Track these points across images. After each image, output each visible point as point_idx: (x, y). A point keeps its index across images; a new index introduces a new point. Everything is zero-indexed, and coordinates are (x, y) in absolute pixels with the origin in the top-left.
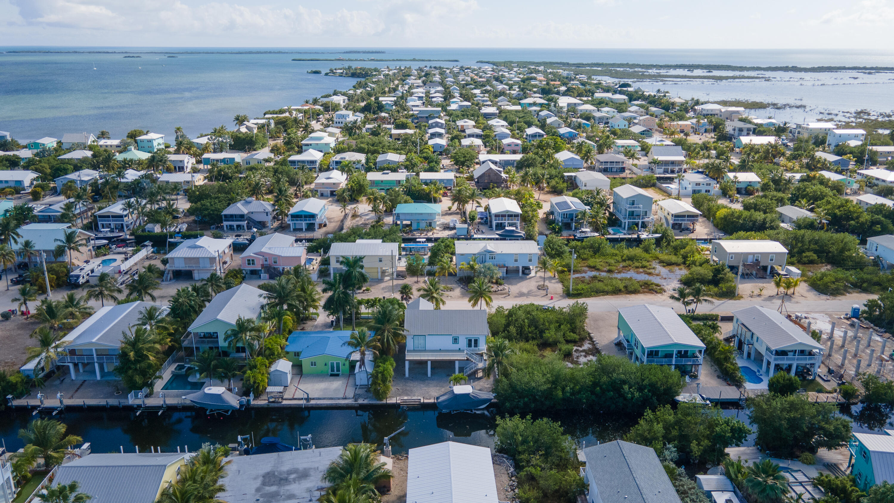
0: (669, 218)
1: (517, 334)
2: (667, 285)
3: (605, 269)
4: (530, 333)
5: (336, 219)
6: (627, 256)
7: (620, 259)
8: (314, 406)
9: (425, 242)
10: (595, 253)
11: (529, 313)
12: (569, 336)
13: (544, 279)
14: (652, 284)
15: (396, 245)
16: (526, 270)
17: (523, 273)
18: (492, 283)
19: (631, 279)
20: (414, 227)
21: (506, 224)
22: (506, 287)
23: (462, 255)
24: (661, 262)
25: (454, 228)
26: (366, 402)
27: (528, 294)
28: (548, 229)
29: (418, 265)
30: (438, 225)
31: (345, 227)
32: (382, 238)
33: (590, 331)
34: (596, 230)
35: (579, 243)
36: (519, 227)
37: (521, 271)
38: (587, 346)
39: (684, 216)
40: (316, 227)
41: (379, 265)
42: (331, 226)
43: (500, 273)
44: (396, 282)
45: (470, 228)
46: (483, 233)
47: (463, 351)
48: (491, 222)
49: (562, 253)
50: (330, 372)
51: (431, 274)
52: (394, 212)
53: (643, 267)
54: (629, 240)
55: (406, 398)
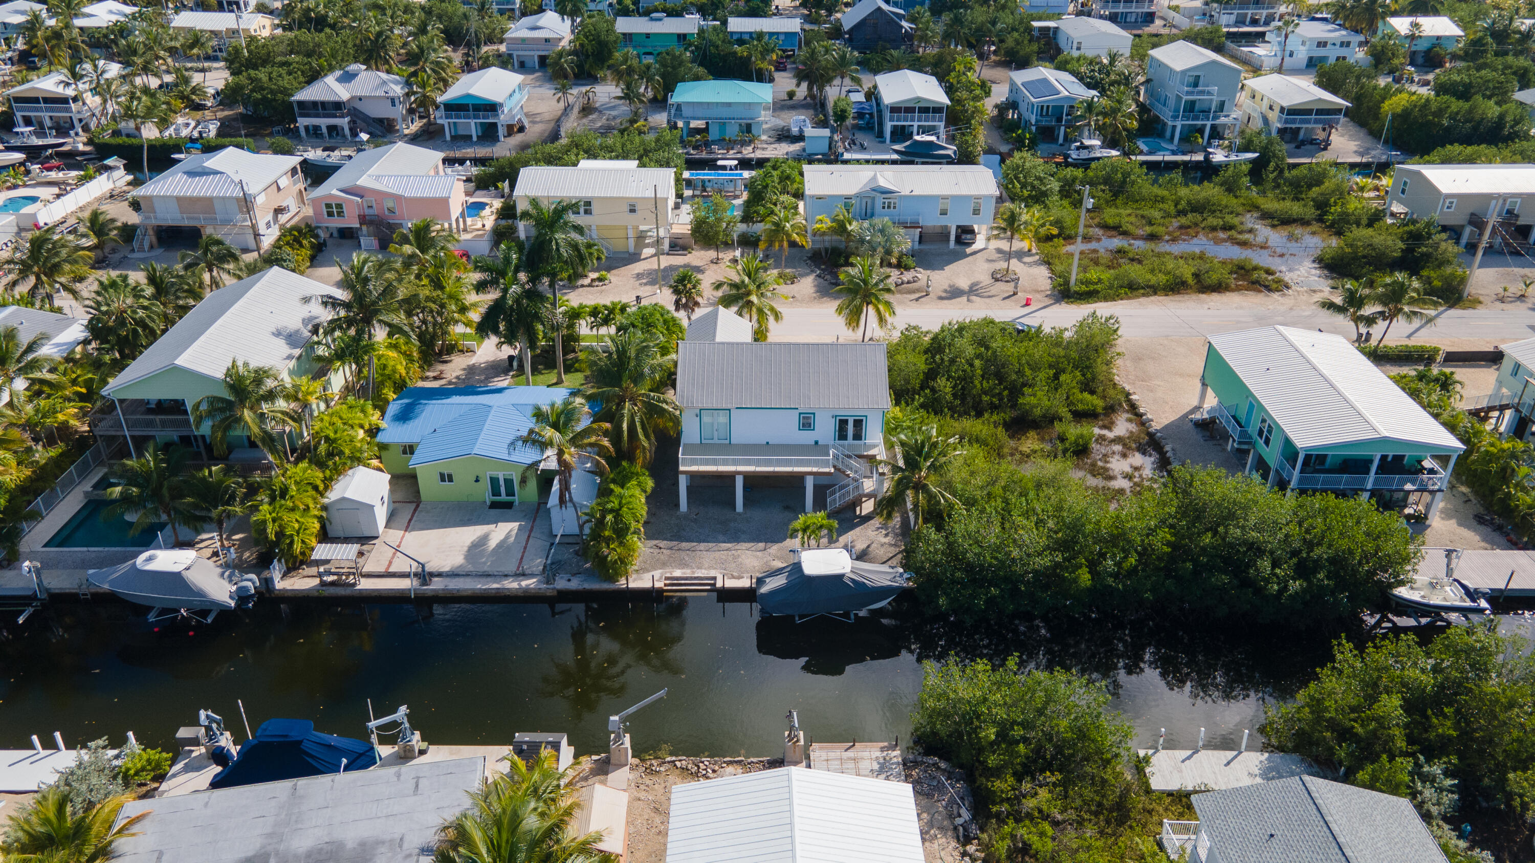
0: (1273, 116)
1: (955, 396)
2: (1290, 270)
3: (1141, 232)
4: (986, 393)
5: (547, 117)
6: (1189, 203)
7: (1172, 210)
8: (441, 594)
9: (736, 167)
10: (1116, 195)
11: (982, 342)
12: (1081, 401)
13: (1008, 256)
14: (1255, 268)
15: (669, 175)
16: (965, 234)
17: (958, 240)
18: (890, 265)
19: (1202, 257)
20: (714, 134)
21: (915, 130)
22: (922, 275)
23: (820, 198)
24: (1266, 216)
25: (800, 138)
26: (575, 584)
27: (973, 291)
28: (1007, 141)
29: (719, 220)
30: (765, 132)
31: (563, 134)
32: (640, 158)
33: (1128, 388)
34: (1111, 143)
35: (1079, 173)
36: (943, 136)
37: (953, 237)
38: (1123, 426)
39: (1308, 112)
40: (501, 131)
41: (630, 220)
42: (534, 131)
43: (905, 242)
44: (666, 261)
45: (836, 138)
46: (863, 148)
47: (824, 450)
48: (881, 124)
49: (1045, 194)
50: (488, 498)
51: (748, 242)
52: (670, 101)
53: (1231, 228)
54: (1187, 167)
55: (678, 573)
